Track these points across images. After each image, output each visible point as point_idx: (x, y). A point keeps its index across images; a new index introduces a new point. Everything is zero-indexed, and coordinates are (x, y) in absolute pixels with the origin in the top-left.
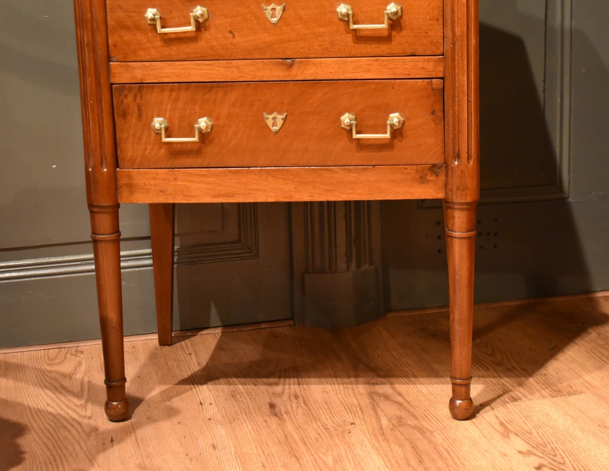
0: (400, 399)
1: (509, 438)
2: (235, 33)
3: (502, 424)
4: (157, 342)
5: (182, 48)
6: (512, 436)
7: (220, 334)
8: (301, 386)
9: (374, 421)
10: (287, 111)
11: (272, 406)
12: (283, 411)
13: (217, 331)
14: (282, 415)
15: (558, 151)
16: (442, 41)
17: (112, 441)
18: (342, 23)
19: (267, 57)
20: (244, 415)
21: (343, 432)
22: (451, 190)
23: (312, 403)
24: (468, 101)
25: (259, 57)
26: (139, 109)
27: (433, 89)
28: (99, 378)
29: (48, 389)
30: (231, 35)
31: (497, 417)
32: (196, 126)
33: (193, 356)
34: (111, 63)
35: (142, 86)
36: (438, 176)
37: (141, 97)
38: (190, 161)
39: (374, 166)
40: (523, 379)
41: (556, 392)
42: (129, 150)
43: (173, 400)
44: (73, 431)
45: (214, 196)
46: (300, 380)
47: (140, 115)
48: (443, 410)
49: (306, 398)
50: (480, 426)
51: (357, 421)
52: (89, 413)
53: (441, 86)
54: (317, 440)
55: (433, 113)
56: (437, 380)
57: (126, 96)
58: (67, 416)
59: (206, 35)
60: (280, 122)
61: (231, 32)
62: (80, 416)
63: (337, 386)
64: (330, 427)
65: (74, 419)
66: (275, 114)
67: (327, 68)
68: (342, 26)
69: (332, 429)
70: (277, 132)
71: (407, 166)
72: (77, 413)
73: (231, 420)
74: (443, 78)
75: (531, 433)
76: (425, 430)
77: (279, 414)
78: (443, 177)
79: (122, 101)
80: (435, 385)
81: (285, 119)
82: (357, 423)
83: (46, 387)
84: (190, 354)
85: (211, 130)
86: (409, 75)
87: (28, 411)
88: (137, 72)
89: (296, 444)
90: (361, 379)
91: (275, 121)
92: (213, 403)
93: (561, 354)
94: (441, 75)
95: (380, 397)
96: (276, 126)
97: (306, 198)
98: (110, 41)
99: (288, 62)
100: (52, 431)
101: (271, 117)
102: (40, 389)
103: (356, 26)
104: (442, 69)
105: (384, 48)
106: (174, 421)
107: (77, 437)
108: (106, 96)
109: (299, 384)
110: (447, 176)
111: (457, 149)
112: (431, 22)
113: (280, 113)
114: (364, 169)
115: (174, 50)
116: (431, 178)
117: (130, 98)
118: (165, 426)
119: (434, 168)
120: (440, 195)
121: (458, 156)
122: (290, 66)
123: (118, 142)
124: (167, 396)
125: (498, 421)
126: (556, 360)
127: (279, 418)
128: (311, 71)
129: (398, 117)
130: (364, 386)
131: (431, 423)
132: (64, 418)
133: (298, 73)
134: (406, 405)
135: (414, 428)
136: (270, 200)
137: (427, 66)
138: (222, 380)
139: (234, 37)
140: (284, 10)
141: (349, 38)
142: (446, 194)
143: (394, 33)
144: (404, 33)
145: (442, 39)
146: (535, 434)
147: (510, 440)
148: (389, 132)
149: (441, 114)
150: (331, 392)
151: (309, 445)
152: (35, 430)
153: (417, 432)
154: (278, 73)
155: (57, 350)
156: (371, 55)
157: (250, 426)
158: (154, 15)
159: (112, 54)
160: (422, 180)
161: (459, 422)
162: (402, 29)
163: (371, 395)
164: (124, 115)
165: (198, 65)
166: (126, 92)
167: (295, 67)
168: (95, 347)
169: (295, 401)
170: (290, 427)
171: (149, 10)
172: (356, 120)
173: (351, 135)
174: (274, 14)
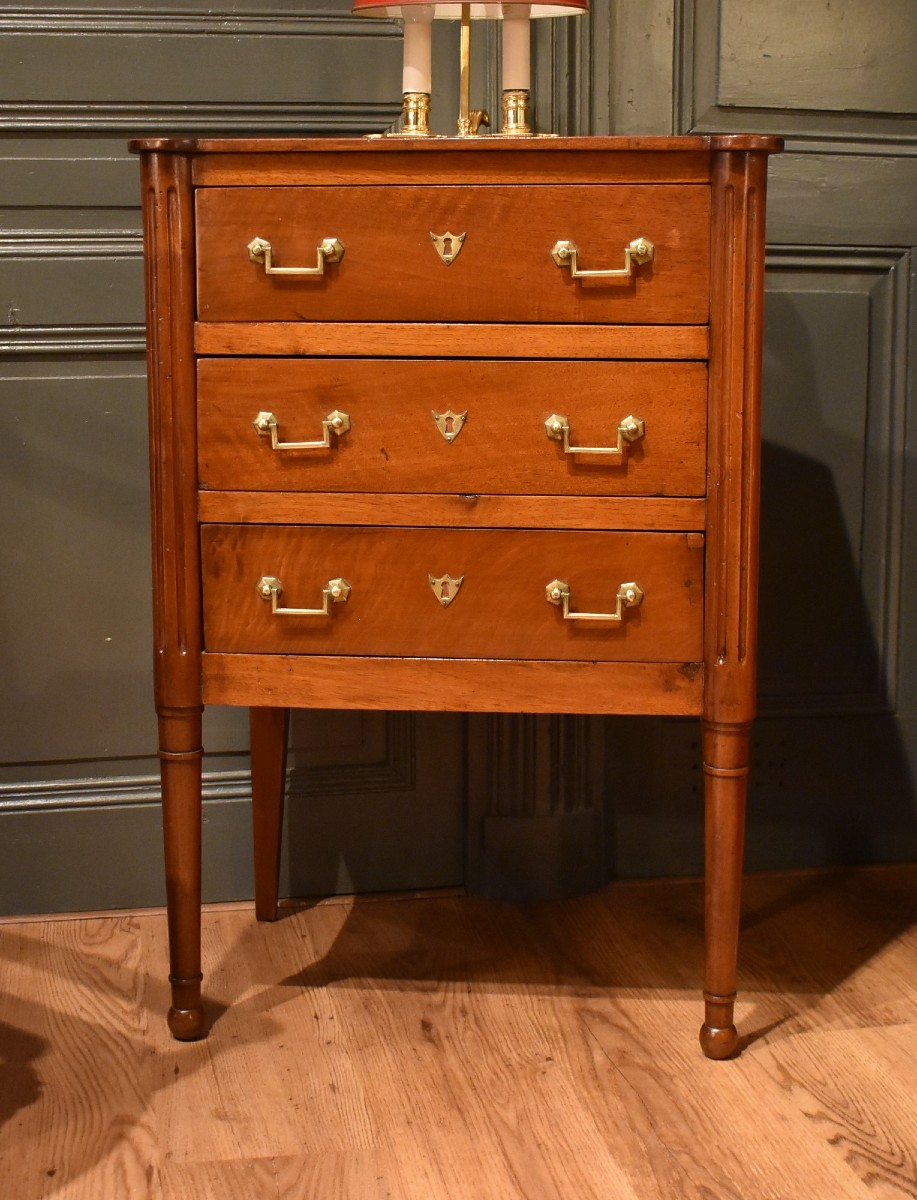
0: (624, 1022)
1: (791, 1091)
2: (390, 453)
3: (780, 1068)
4: (253, 915)
5: (308, 473)
6: (796, 1089)
7: (352, 905)
8: (473, 995)
9: (583, 1055)
10: (464, 574)
11: (426, 1026)
12: (443, 1034)
13: (346, 901)
14: (440, 1040)
15: (880, 640)
16: (703, 476)
17: (177, 1071)
18: (552, 443)
19: (438, 491)
20: (382, 1039)
21: (534, 1072)
22: (713, 704)
23: (488, 1023)
24: (742, 569)
25: (425, 491)
26: (240, 564)
27: (689, 548)
28: (162, 970)
29: (83, 983)
30: (383, 456)
31: (773, 1056)
32: (325, 591)
33: (308, 940)
34: (200, 492)
35: (245, 529)
36: (692, 680)
37: (243, 544)
38: (313, 644)
39: (595, 662)
40: (817, 996)
41: (868, 1020)
42: (222, 623)
43: (273, 1009)
44: (119, 1054)
45: (348, 700)
46: (471, 984)
47: (240, 572)
48: (691, 1042)
49: (479, 1016)
50: (747, 1070)
51: (557, 1055)
52: (143, 1025)
53: (701, 544)
54: (493, 1084)
55: (688, 584)
56: (684, 993)
57: (221, 543)
58: (110, 1029)
59: (346, 455)
60: (453, 590)
61: (383, 451)
62: (129, 1028)
63: (527, 997)
64: (513, 1062)
65: (120, 1033)
66: (445, 578)
67: (529, 510)
68: (552, 448)
69: (517, 1067)
70: (448, 605)
71: (645, 665)
72: (125, 1023)
73: (361, 1047)
74: (704, 532)
75: (826, 1085)
76: (661, 1074)
77: (436, 1039)
78: (700, 683)
79: (214, 550)
80: (680, 1002)
81: (460, 586)
82: (556, 1059)
83: (79, 979)
84: (304, 936)
85: (348, 597)
86: (653, 525)
88: (240, 507)
89: (461, 1088)
90: (565, 987)
91: (445, 588)
92: (335, 1017)
93: (876, 957)
94: (702, 527)
95: (594, 1017)
96: (447, 595)
97: (488, 706)
98: (200, 460)
99: (468, 500)
100: (85, 1051)
101: (439, 581)
102: (71, 983)
103: (573, 449)
104: (702, 517)
105: (616, 483)
106: (274, 1043)
107: (124, 1062)
108: (189, 540)
109: (469, 992)
110: (706, 681)
111: (723, 641)
112: (688, 446)
113: (454, 576)
114: (580, 666)
115: (296, 475)
116: (682, 683)
117: (227, 545)
118: (260, 1050)
119: (686, 668)
120: (696, 711)
121: (724, 652)
122: (472, 505)
123: (205, 610)
124: (265, 1002)
125: (774, 1063)
126: (869, 966)
127: (436, 1045)
128: (503, 514)
129: (633, 589)
130: (570, 998)
131: (671, 1064)
132: (105, 1030)
133: (483, 517)
134: (633, 1031)
135: (644, 1070)
136: (433, 708)
137: (678, 513)
138: (350, 980)
139: (387, 459)
140: (465, 421)
141: (563, 467)
142: (705, 708)
143: (631, 461)
144: (646, 461)
145: (704, 472)
146: (832, 1086)
147: (793, 1094)
148: (619, 612)
149: (699, 586)
150: (518, 1006)
151: (479, 1091)
152: (59, 1048)
153: (648, 1076)
154: (453, 516)
155: (100, 921)
156: (596, 493)
157: (390, 1057)
158: (269, 423)
159: (203, 478)
160: (668, 686)
161: (713, 1062)
162: (643, 456)
163: (580, 1013)
164: (217, 571)
165: (330, 498)
166: (220, 536)
167: (480, 507)
168: (156, 920)
169: (462, 1019)
170: (452, 1061)
171: (262, 413)
172: (569, 590)
173: (562, 614)
174: (449, 423)
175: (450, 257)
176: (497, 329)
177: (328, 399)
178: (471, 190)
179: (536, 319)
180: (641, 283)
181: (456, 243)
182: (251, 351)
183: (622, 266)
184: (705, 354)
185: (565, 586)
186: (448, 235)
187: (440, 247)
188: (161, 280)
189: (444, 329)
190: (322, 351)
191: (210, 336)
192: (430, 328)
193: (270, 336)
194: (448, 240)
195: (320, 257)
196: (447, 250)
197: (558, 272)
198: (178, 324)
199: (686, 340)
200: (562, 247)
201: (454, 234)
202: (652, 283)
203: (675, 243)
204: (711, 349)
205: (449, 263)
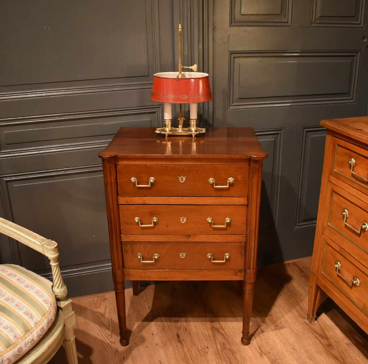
0: (222, 332)
1: (262, 356)
3: (259, 347)
4: (132, 293)
5: (148, 231)
6: (264, 355)
8: (187, 322)
9: (215, 345)
10: (187, 252)
11: (178, 336)
12: (182, 339)
13: (153, 286)
14: (182, 342)
16: (245, 230)
17: (124, 358)
18: (208, 224)
19: (180, 234)
20: (169, 342)
21: (205, 353)
22: (246, 279)
23: (192, 333)
24: (254, 251)
25: (177, 234)
27: (241, 246)
28: (115, 319)
29: (97, 324)
30: (167, 227)
31: (257, 342)
32: (154, 257)
33: (146, 302)
34: (122, 235)
35: (133, 243)
36: (241, 273)
37: (133, 247)
38: (151, 267)
39: (218, 270)
40: (264, 318)
41: (278, 327)
42: (128, 263)
43: (142, 332)
44: (109, 352)
46: (186, 318)
47: (132, 252)
48: (239, 338)
49: (189, 331)
50: (252, 349)
51: (209, 346)
52: (113, 340)
53: (244, 245)
54: (196, 359)
55: (241, 253)
56: (233, 319)
57: (127, 246)
58: (106, 342)
59: (157, 227)
60: (184, 256)
61: (167, 226)
62: (111, 342)
63: (199, 323)
64: (200, 350)
65: (108, 344)
66: (183, 253)
67: (203, 238)
68: (209, 226)
69: (201, 351)
70: (183, 259)
71: (230, 270)
72: (109, 340)
73: (165, 345)
74: (245, 242)
75: (270, 353)
76: (234, 352)
77: (181, 342)
78: (243, 273)
79: (126, 248)
80: (234, 323)
81: (186, 255)
82: (209, 347)
83: (96, 322)
84: (145, 301)
85: (159, 258)
86: (233, 241)
87: (91, 337)
88: (132, 238)
89: (189, 360)
90: (208, 318)
91: (183, 255)
92: (157, 334)
93: (276, 302)
95: (215, 330)
96: (183, 256)
97: (193, 279)
98: (121, 228)
99: (189, 236)
100: (102, 351)
101: (181, 254)
102: (94, 323)
103: (214, 226)
104: (245, 239)
105: (224, 232)
106: (144, 345)
107: (111, 356)
108: (119, 246)
109: (186, 322)
110: (245, 273)
111: (249, 266)
112: (242, 224)
114: (215, 271)
115: (146, 231)
116: (239, 274)
117: (129, 247)
118: (141, 348)
119: (240, 271)
120: (242, 279)
121: (249, 268)
123: (124, 261)
124: (141, 328)
125: (258, 346)
126: (274, 305)
127: (181, 343)
128: (196, 239)
129: (228, 255)
130: (210, 323)
131: (235, 347)
132: (105, 343)
133: (191, 239)
134: (225, 336)
135: (229, 350)
136: (180, 280)
137: (240, 238)
138: (159, 319)
140: (187, 219)
141: (211, 229)
142: (244, 278)
143: (228, 227)
144: (231, 227)
146: (271, 354)
147: (263, 358)
148: (225, 261)
149: (244, 254)
150: (198, 327)
151: (194, 361)
152: (96, 352)
153: (230, 353)
154: (185, 240)
155: (97, 297)
156: (219, 234)
157: (172, 349)
158: (138, 221)
159: (122, 232)
160: (236, 274)
161: (244, 346)
162: (231, 226)
163: (213, 328)
164: (127, 252)
165: (154, 236)
166: (127, 245)
168: (111, 296)
169: (186, 333)
170: (186, 349)
171: (136, 218)
172: (213, 256)
173: (211, 261)
174: (183, 220)
175: (183, 182)
176: (195, 198)
177: (152, 214)
178: (188, 166)
179: (205, 196)
180: (231, 188)
181: (184, 178)
182: (133, 203)
183: (226, 185)
184: (246, 204)
185: (212, 254)
186: (182, 177)
187: (180, 180)
188: (109, 188)
189: (181, 198)
190: (151, 203)
191: (122, 200)
192: (178, 198)
193: (138, 200)
194: (182, 178)
195: (150, 183)
196: (182, 180)
197: (210, 186)
198: (114, 198)
199: (242, 201)
200: (211, 180)
201: (184, 176)
202: (234, 188)
203: (239, 179)
204: (248, 203)
205: (183, 183)
